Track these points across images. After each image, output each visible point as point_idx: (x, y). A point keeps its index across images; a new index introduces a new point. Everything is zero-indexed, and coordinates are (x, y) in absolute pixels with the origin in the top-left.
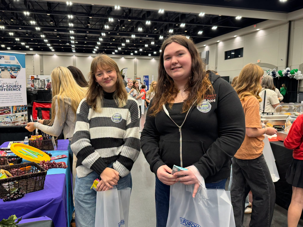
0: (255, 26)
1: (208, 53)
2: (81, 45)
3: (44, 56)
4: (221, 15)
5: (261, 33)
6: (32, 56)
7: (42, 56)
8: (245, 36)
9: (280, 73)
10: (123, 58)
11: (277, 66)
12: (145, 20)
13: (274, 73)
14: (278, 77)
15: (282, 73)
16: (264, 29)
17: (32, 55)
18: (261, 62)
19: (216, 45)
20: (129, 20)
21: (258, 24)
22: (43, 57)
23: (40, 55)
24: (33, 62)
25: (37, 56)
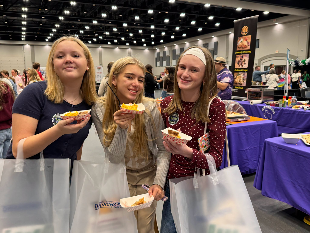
0: (274, 20)
1: (216, 44)
2: (32, 33)
3: (35, 47)
4: (253, 10)
5: (279, 27)
6: (22, 46)
8: (261, 29)
9: (304, 62)
10: (117, 48)
11: (297, 56)
12: (111, 5)
13: (296, 62)
14: (301, 66)
15: (305, 62)
16: (282, 23)
17: (23, 45)
18: (279, 53)
19: (226, 36)
20: (93, 5)
21: (277, 18)
22: (34, 48)
23: (31, 45)
24: (24, 52)
25: (27, 46)
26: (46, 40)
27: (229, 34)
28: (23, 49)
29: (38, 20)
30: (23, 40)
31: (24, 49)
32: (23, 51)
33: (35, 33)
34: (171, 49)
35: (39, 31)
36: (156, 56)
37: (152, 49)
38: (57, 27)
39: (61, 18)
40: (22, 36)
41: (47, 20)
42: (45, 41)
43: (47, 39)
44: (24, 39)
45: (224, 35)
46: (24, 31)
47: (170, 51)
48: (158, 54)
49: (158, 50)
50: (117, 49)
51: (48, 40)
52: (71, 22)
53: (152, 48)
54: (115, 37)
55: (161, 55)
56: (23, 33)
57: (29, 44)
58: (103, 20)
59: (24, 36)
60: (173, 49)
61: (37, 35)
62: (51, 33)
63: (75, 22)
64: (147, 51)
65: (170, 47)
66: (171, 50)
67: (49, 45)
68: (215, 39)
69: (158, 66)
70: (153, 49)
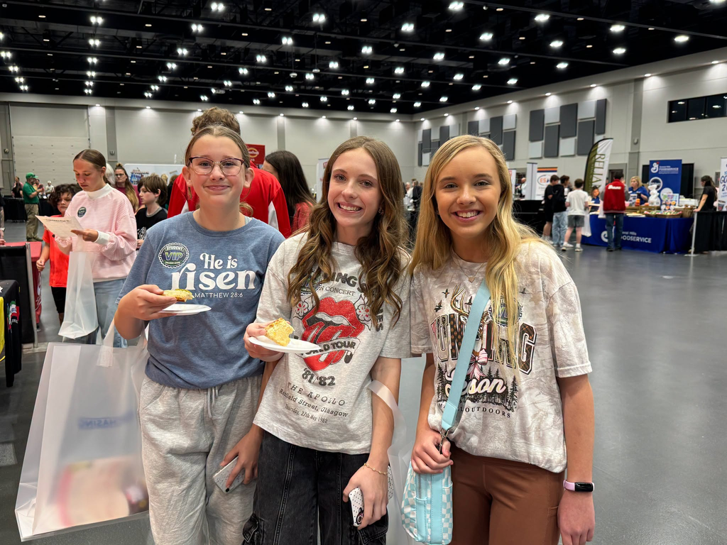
1: (602, 106)
2: (113, 75)
3: (117, 112)
6: (85, 110)
7: (112, 111)
17: (86, 107)
19: (633, 84)
22: (114, 114)
23: (107, 108)
24: (89, 126)
25: (98, 111)
26: (146, 95)
27: (643, 79)
28: (86, 117)
29: (131, 34)
30: (89, 95)
31: (88, 116)
32: (87, 122)
33: (120, 75)
34: (465, 119)
35: (132, 69)
36: (420, 138)
37: (409, 120)
38: (182, 58)
39: (197, 28)
40: (87, 83)
41: (157, 36)
42: (144, 97)
43: (150, 90)
44: (90, 91)
45: (629, 81)
46: (92, 68)
47: (460, 125)
48: (427, 134)
49: (426, 124)
50: (323, 122)
51: (150, 95)
52: (218, 43)
53: (412, 118)
54: (322, 88)
55: (435, 136)
56: (89, 74)
57: (104, 105)
58: (311, 33)
59: (92, 84)
60: (468, 121)
61: (124, 79)
62: (162, 75)
63: (229, 43)
64: (396, 126)
65: (461, 115)
66: (464, 124)
67: (151, 108)
68: (598, 92)
69: (423, 164)
70: (415, 120)
